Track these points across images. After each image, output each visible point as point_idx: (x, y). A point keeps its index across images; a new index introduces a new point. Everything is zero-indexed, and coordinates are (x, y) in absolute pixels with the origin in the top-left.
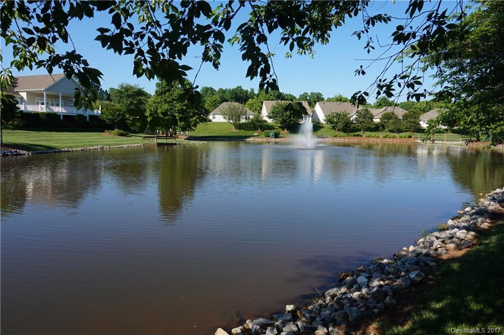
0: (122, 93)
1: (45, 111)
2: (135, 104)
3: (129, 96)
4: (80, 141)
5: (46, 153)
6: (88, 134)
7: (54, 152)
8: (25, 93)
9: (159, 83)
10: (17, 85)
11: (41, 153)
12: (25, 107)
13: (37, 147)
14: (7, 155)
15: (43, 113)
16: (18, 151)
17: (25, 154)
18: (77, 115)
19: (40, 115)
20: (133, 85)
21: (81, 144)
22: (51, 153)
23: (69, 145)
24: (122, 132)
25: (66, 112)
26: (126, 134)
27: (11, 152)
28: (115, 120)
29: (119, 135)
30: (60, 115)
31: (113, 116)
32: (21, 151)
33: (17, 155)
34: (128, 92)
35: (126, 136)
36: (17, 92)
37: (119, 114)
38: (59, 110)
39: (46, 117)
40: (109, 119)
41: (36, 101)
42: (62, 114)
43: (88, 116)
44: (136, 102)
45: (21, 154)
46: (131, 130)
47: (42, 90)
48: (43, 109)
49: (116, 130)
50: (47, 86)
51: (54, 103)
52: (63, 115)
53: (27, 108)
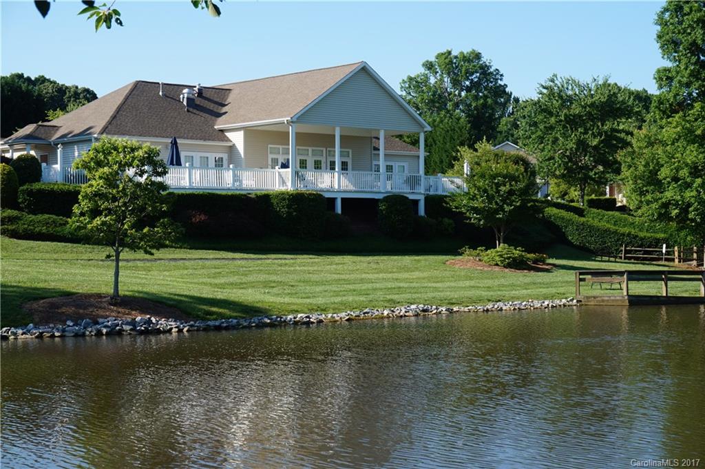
0: (551, 114)
1: (289, 187)
2: (595, 148)
3: (573, 122)
4: (365, 286)
5: (234, 327)
6: (407, 260)
7: (261, 326)
8: (241, 133)
9: (669, 70)
10: (224, 109)
11: (218, 328)
12: (236, 178)
13: (214, 309)
14: (120, 333)
15: (282, 196)
16: (153, 320)
17: (170, 331)
18: (386, 199)
19: (274, 201)
20: (589, 81)
21: (362, 298)
22: (249, 327)
23: (320, 301)
24: (517, 252)
25: (351, 188)
26: (536, 261)
27: (133, 323)
28: (496, 212)
29: (509, 266)
30: (333, 200)
31: (490, 199)
32: (163, 321)
33: (146, 333)
34: (569, 108)
35: (530, 269)
36: (222, 131)
37: (511, 193)
38: (331, 182)
39: (289, 207)
40: (476, 210)
41: (271, 156)
42: (339, 197)
43: (422, 198)
44: (595, 142)
45: (158, 332)
46: (570, 244)
47: (285, 120)
48: (284, 183)
49: (501, 247)
50: (298, 108)
51: (323, 160)
52: (343, 199)
53: (241, 182)
